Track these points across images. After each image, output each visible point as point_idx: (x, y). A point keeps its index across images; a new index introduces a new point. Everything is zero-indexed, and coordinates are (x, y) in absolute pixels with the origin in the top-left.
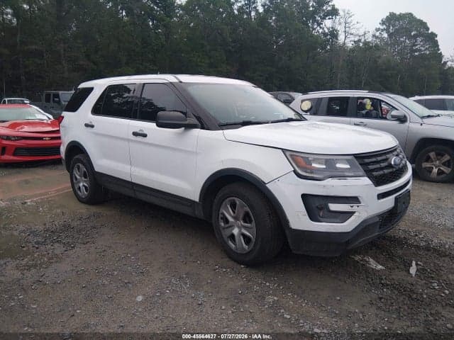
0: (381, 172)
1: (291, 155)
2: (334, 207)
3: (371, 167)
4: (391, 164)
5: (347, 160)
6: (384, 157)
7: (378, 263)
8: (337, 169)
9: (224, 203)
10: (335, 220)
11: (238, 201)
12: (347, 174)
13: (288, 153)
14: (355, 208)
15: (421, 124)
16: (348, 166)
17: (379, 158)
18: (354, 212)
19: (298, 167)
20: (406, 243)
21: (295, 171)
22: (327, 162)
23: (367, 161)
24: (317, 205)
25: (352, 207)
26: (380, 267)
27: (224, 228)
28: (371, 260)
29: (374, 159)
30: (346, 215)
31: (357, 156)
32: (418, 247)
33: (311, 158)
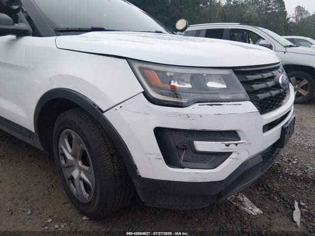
0: (267, 95)
1: (141, 69)
2: (201, 146)
3: (256, 87)
4: (279, 84)
5: (223, 77)
6: (269, 74)
7: (254, 203)
8: (207, 89)
9: (61, 136)
10: (203, 165)
11: (74, 135)
12: (222, 97)
13: (136, 66)
14: (232, 147)
15: (285, 53)
16: (225, 86)
17: (266, 75)
18: (230, 153)
19: (151, 86)
20: (282, 172)
21: (145, 94)
22: (193, 78)
23: (251, 77)
24: (177, 143)
25: (228, 145)
26: (257, 211)
27: (64, 168)
28: (246, 199)
29: (258, 76)
30: (219, 157)
31: (238, 71)
32: (294, 177)
33: (170, 72)
